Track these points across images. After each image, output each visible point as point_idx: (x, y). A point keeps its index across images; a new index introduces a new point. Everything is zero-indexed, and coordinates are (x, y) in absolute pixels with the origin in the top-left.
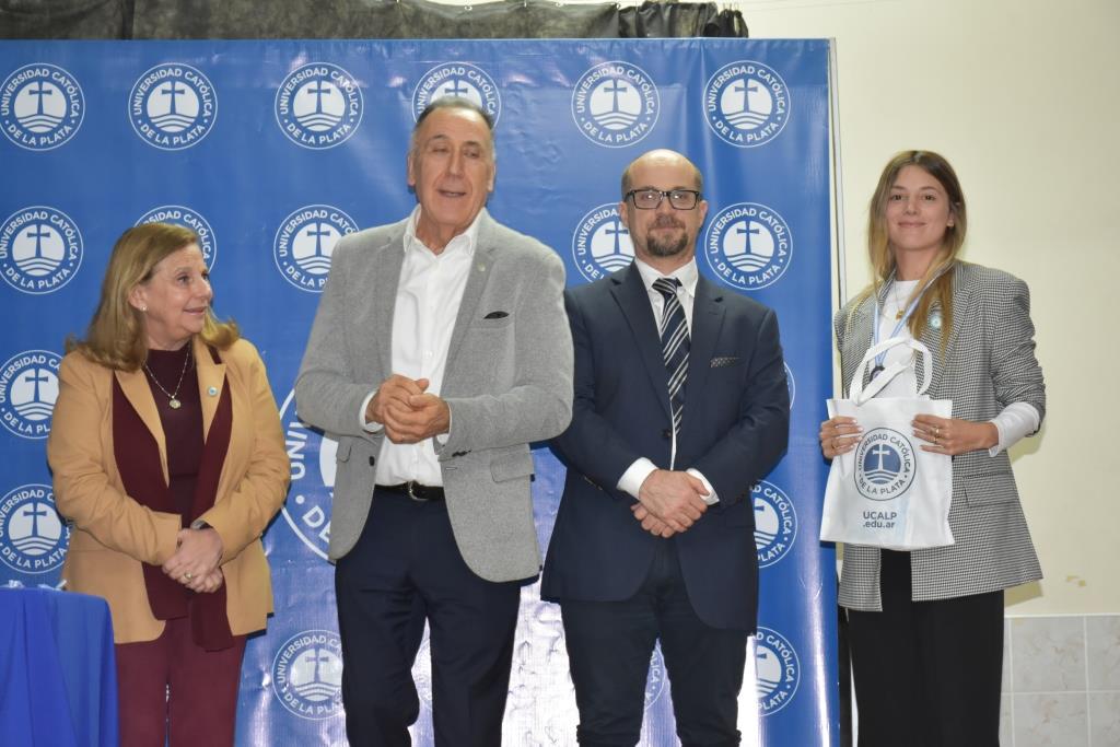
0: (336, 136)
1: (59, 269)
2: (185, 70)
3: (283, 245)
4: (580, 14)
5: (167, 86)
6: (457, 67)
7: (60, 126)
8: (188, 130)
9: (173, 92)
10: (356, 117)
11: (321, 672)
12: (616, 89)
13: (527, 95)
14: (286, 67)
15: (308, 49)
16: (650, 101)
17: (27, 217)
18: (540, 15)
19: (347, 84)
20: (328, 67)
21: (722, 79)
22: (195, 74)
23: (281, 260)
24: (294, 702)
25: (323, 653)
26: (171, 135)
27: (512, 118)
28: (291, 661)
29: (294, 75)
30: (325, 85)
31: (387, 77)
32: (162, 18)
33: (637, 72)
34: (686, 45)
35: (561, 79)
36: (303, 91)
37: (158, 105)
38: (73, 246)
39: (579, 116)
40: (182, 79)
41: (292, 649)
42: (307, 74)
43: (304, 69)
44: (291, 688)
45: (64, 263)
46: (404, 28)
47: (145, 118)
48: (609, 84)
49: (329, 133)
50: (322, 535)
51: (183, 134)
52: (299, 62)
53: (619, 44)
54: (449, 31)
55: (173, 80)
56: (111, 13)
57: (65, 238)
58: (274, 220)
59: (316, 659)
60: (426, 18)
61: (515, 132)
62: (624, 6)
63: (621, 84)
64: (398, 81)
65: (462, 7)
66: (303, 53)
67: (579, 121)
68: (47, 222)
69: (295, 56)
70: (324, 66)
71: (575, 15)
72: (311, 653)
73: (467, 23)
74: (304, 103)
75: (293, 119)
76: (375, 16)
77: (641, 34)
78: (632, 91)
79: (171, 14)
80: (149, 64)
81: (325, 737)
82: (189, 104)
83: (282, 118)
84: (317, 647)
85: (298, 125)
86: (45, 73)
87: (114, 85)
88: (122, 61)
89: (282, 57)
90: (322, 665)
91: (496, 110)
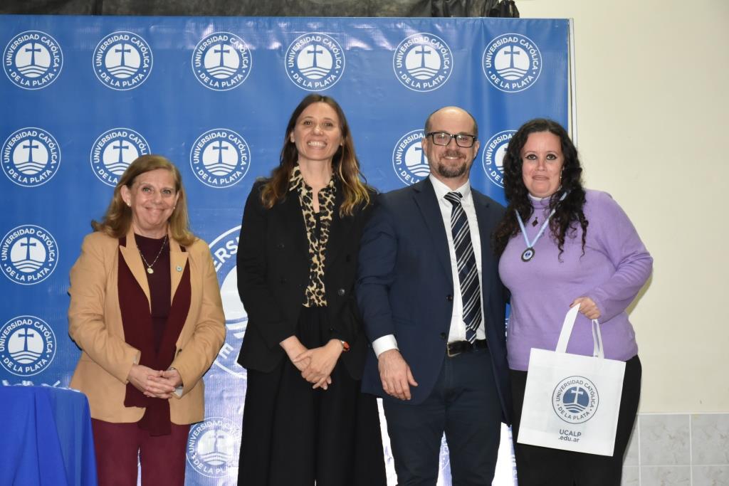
0: (233, 82)
1: (44, 170)
2: (131, 36)
3: (197, 155)
5: (119, 47)
6: (315, 36)
7: (46, 73)
8: (133, 77)
9: (123, 51)
10: (247, 70)
11: (218, 446)
12: (423, 52)
13: (363, 55)
14: (200, 35)
15: (215, 24)
16: (446, 60)
17: (23, 135)
19: (240, 47)
20: (228, 35)
21: (495, 46)
22: (138, 39)
23: (195, 166)
24: (200, 466)
25: (220, 433)
26: (121, 80)
27: (353, 71)
28: (198, 438)
29: (205, 40)
30: (226, 47)
31: (268, 42)
33: (438, 40)
34: (471, 22)
35: (386, 44)
36: (211, 51)
37: (112, 59)
38: (54, 154)
39: (398, 70)
40: (129, 42)
41: (199, 429)
42: (213, 40)
43: (212, 36)
44: (198, 456)
45: (48, 166)
47: (104, 68)
48: (419, 49)
49: (228, 80)
51: (130, 79)
52: (209, 31)
53: (426, 21)
55: (123, 43)
57: (48, 149)
58: (191, 138)
59: (215, 437)
61: (355, 80)
63: (427, 49)
64: (276, 45)
66: (211, 25)
67: (398, 73)
68: (37, 138)
69: (206, 27)
70: (225, 34)
72: (211, 433)
74: (212, 60)
75: (204, 70)
78: (434, 54)
80: (107, 32)
82: (133, 59)
83: (196, 69)
84: (217, 429)
85: (208, 74)
86: (36, 37)
87: (83, 46)
88: (88, 30)
89: (197, 28)
90: (220, 441)
91: (342, 65)
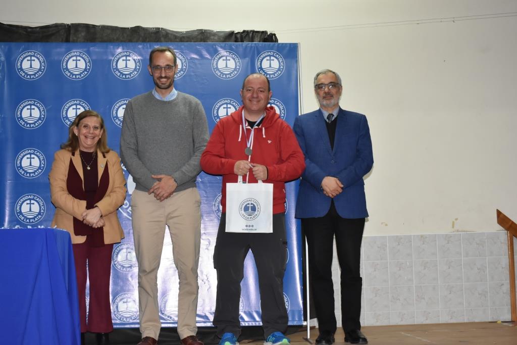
0: (132, 75)
1: (38, 121)
2: (80, 53)
3: (114, 112)
4: (222, 34)
5: (75, 58)
7: (38, 72)
8: (82, 73)
9: (76, 60)
10: (139, 69)
11: (128, 257)
12: (226, 60)
13: (196, 61)
14: (115, 52)
15: (123, 46)
16: (238, 64)
17: (27, 103)
18: (208, 35)
19: (136, 58)
20: (129, 52)
21: (262, 57)
22: (84, 54)
23: (114, 117)
24: (119, 267)
25: (129, 250)
26: (76, 75)
27: (192, 69)
28: (118, 253)
29: (118, 55)
30: (128, 58)
32: (80, 35)
33: (234, 54)
34: (250, 45)
35: (208, 56)
36: (121, 60)
37: (71, 65)
38: (43, 113)
39: (214, 69)
40: (79, 56)
41: (118, 249)
42: (122, 54)
43: (121, 53)
44: (118, 262)
45: (40, 118)
46: (162, 39)
47: (67, 69)
48: (224, 58)
49: (130, 74)
50: (128, 210)
51: (80, 75)
52: (120, 50)
53: (228, 44)
54: (178, 40)
55: (76, 56)
56: (63, 33)
57: (40, 110)
59: (126, 252)
60: (170, 36)
61: (193, 74)
62: (236, 32)
63: (228, 58)
65: (182, 32)
66: (121, 47)
68: (34, 105)
69: (118, 48)
71: (220, 35)
72: (124, 250)
73: (184, 37)
74: (121, 64)
75: (117, 69)
76: (153, 35)
77: (242, 41)
78: (232, 61)
79: (83, 34)
80: (68, 51)
81: (130, 279)
82: (82, 65)
83: (114, 69)
84: (127, 248)
85: (119, 72)
86: (33, 54)
87: (56, 58)
88: (58, 50)
89: (113, 48)
90: (129, 254)
91: (186, 67)
